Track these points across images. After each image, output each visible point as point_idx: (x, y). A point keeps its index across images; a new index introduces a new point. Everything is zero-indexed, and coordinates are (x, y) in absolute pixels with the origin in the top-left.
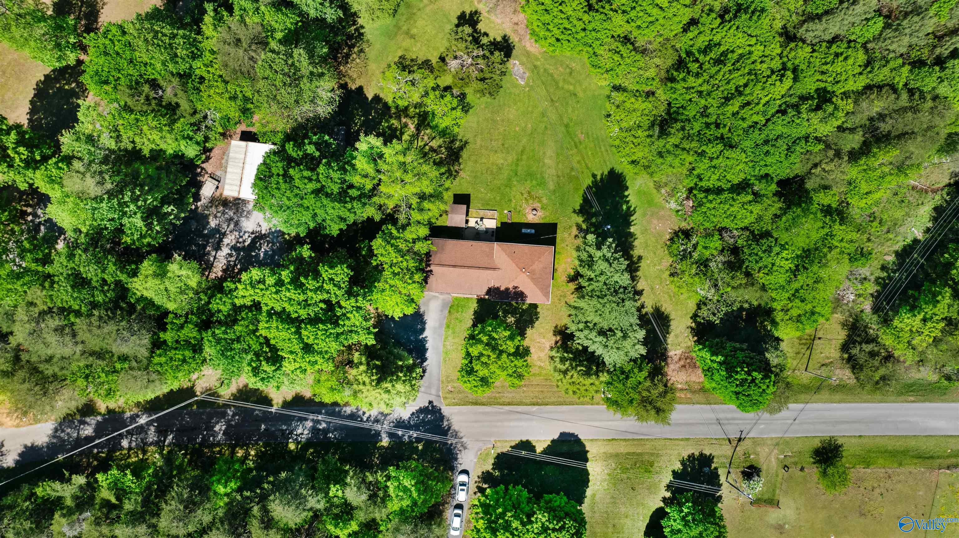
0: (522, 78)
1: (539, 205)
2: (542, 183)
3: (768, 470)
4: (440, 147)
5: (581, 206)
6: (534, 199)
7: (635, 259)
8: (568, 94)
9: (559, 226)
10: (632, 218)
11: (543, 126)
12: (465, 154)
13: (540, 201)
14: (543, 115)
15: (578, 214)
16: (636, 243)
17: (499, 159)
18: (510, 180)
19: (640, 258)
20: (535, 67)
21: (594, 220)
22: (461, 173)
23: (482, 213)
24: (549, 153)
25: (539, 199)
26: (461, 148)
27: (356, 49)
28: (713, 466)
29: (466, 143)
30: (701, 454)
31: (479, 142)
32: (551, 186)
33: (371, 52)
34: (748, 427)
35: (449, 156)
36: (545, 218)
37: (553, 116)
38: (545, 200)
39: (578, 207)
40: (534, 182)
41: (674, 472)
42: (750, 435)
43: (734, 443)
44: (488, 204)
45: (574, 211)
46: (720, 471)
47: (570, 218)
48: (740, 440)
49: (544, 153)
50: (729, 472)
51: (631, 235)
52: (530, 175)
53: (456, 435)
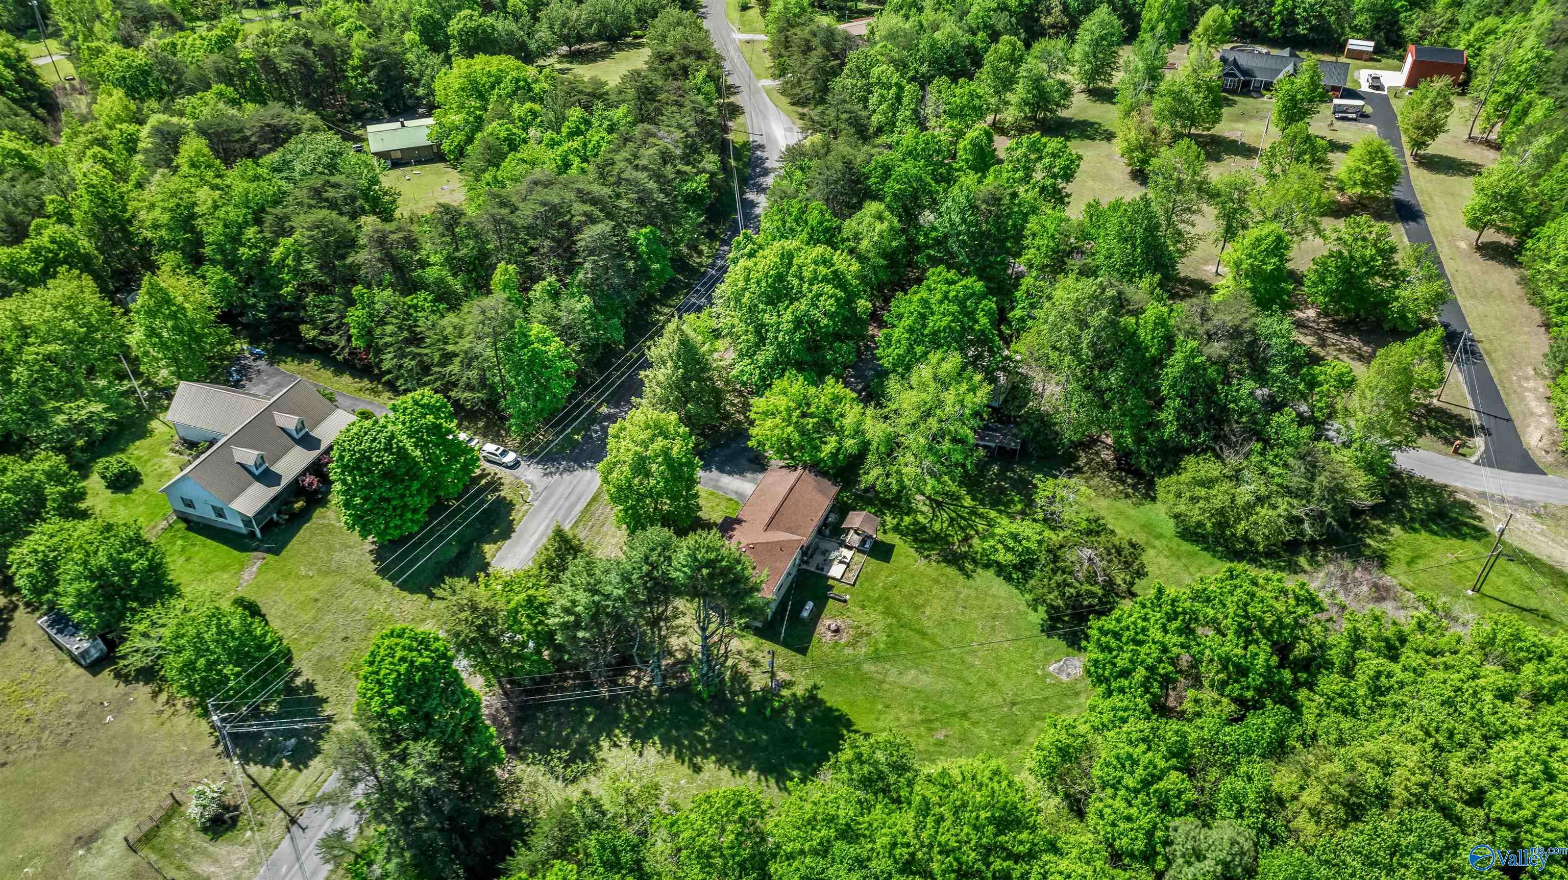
0: (1060, 670)
1: (843, 641)
2: (877, 657)
3: (205, 853)
4: (970, 546)
5: (821, 702)
6: (854, 638)
7: (699, 759)
8: (1021, 731)
9: (799, 656)
10: (772, 781)
11: (973, 679)
12: (952, 571)
13: (848, 645)
14: (992, 685)
15: (811, 691)
16: (725, 772)
17: (934, 610)
18: (895, 616)
19: (697, 769)
20: (1077, 694)
21: (791, 713)
22: (924, 561)
23: (856, 568)
24: (925, 679)
25: (853, 644)
26: (962, 569)
27: (1130, 491)
28: (286, 764)
29: (969, 577)
30: (318, 752)
31: (965, 591)
32: (867, 667)
33: (1124, 505)
34: (301, 843)
35: (954, 553)
36: (819, 641)
37: (987, 698)
38: (848, 651)
39: (821, 695)
40: (882, 646)
41: (325, 700)
42: (286, 844)
43: (293, 811)
44: (866, 580)
45: (815, 687)
46: (269, 771)
47: (807, 677)
48: (293, 821)
49: (926, 672)
50: (256, 785)
51: (743, 769)
52: (894, 644)
53: (569, 470)
